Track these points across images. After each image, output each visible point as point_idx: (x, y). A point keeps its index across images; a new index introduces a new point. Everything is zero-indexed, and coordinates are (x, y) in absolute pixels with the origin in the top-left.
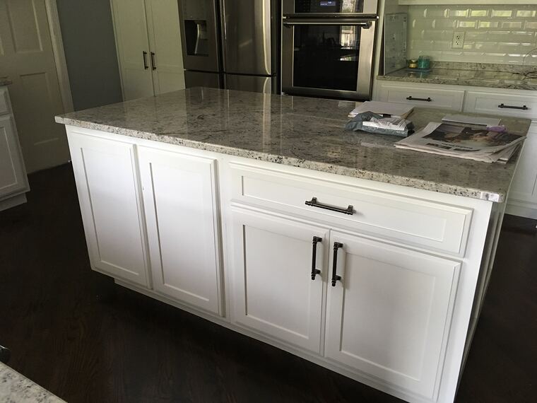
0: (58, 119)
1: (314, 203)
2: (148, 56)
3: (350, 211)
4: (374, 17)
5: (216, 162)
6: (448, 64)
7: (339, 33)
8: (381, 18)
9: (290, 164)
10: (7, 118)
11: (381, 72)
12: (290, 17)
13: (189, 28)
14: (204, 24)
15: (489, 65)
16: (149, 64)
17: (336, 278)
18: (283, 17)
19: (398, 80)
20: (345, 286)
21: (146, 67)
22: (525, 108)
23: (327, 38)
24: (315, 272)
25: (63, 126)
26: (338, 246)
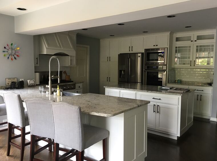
0: (104, 87)
1: (154, 98)
2: (108, 78)
3: (160, 99)
4: (166, 70)
5: (136, 93)
6: (186, 81)
7: (157, 73)
8: (167, 70)
9: (150, 92)
10: (82, 90)
11: (168, 82)
12: (145, 70)
13: (120, 72)
14: (124, 71)
15: (196, 82)
16: (108, 80)
17: (158, 112)
18: (144, 70)
19: (172, 84)
20: (160, 113)
21: (107, 81)
22: (203, 91)
23: (154, 75)
24: (154, 111)
25: (105, 88)
26: (158, 106)
